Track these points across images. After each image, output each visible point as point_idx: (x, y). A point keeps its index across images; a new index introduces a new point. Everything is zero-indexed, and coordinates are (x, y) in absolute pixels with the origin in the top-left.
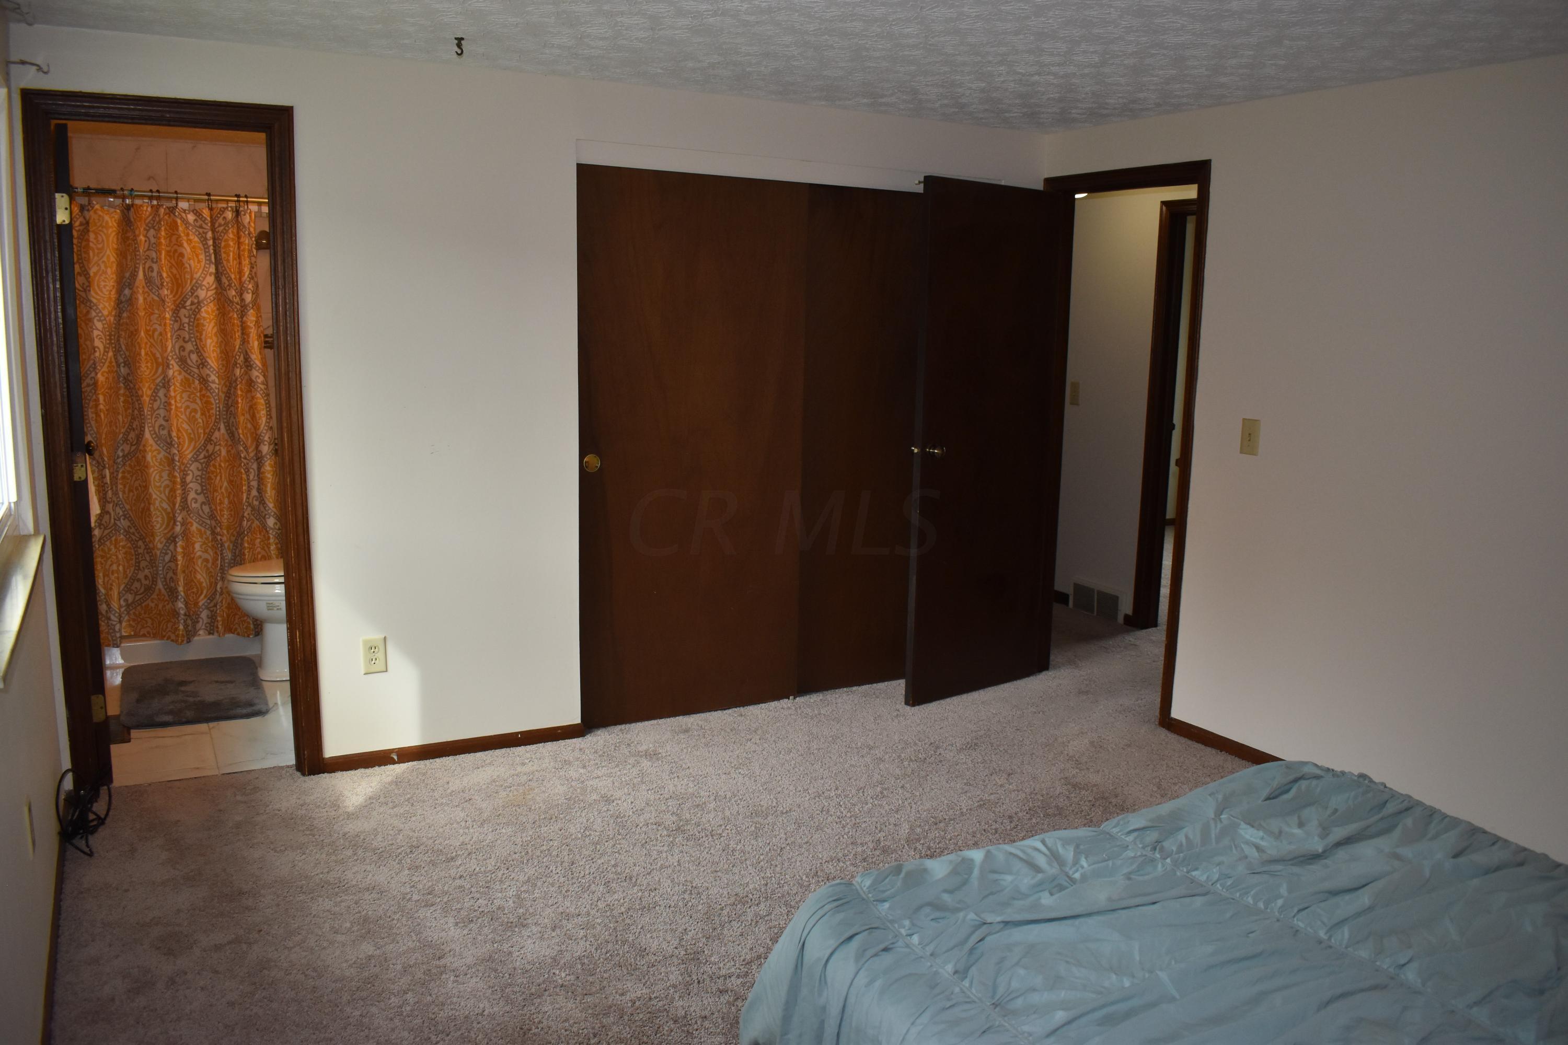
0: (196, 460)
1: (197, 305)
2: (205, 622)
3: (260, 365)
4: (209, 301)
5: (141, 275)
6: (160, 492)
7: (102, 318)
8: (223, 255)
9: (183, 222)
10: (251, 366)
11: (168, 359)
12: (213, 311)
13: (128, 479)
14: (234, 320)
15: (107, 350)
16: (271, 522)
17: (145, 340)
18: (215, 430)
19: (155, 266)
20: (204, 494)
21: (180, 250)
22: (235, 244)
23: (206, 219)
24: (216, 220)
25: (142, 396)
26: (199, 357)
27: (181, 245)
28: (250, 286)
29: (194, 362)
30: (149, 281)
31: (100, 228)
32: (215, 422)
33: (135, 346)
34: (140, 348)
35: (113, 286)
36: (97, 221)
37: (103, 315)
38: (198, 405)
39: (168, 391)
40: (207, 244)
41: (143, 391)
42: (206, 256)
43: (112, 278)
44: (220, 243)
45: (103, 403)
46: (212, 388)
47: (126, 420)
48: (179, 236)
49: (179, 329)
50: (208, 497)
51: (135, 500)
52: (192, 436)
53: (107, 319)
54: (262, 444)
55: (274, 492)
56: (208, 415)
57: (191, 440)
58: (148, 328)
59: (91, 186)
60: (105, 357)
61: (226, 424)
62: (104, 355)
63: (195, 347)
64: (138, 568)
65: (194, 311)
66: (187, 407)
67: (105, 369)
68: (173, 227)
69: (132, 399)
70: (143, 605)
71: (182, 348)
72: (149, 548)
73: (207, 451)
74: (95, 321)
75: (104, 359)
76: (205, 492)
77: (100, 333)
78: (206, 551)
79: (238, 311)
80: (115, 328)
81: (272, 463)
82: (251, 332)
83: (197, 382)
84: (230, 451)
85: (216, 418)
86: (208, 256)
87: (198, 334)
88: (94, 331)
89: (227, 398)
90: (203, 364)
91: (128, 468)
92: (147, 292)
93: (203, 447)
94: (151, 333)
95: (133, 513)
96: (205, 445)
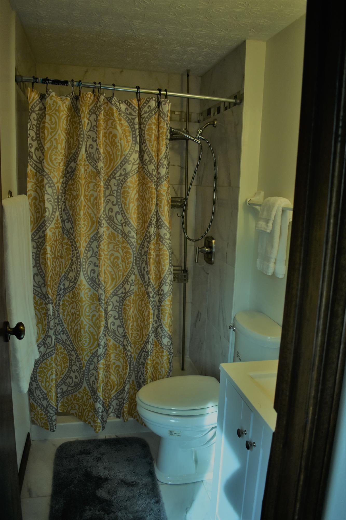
0: (116, 295)
1: (124, 176)
2: (115, 408)
3: (168, 225)
4: (134, 173)
5: (83, 151)
6: (89, 319)
7: (52, 185)
8: (147, 137)
9: (118, 109)
10: (161, 225)
11: (101, 220)
12: (136, 182)
13: (67, 306)
14: (152, 189)
15: (55, 210)
16: (165, 341)
17: (84, 203)
18: (131, 274)
19: (95, 144)
20: (120, 320)
21: (114, 132)
22: (156, 128)
23: (135, 107)
24: (143, 109)
25: (80, 247)
26: (123, 217)
27: (115, 128)
28: (165, 162)
29: (119, 220)
30: (90, 156)
31: (54, 112)
32: (132, 267)
33: (76, 208)
34: (80, 210)
35: (62, 159)
36: (52, 106)
37: (53, 183)
38: (120, 254)
39: (99, 244)
40: (134, 127)
41: (80, 243)
42: (133, 138)
43: (61, 153)
44: (145, 127)
45: (50, 253)
46: (131, 242)
47: (67, 263)
48: (114, 121)
49: (110, 195)
50: (123, 322)
51: (71, 322)
52: (114, 276)
53: (56, 186)
54: (164, 285)
55: (169, 320)
56: (127, 262)
57: (113, 279)
58: (87, 193)
59: (49, 78)
60: (53, 216)
61: (139, 268)
62: (52, 214)
63: (121, 209)
64: (71, 369)
65: (122, 181)
66: (112, 255)
67: (53, 225)
68: (109, 114)
69: (72, 248)
70: (73, 394)
71: (111, 210)
72: (79, 358)
73: (125, 289)
74: (47, 187)
75: (52, 218)
76: (121, 318)
77: (50, 197)
78: (119, 360)
79: (155, 182)
80: (62, 193)
81: (171, 299)
82: (163, 199)
83: (120, 236)
84: (140, 288)
85: (133, 265)
86: (134, 137)
87: (124, 199)
88: (46, 195)
89: (141, 249)
90: (126, 223)
91: (67, 298)
92: (87, 165)
93: (121, 286)
94: (88, 197)
95: (69, 330)
96: (123, 284)
